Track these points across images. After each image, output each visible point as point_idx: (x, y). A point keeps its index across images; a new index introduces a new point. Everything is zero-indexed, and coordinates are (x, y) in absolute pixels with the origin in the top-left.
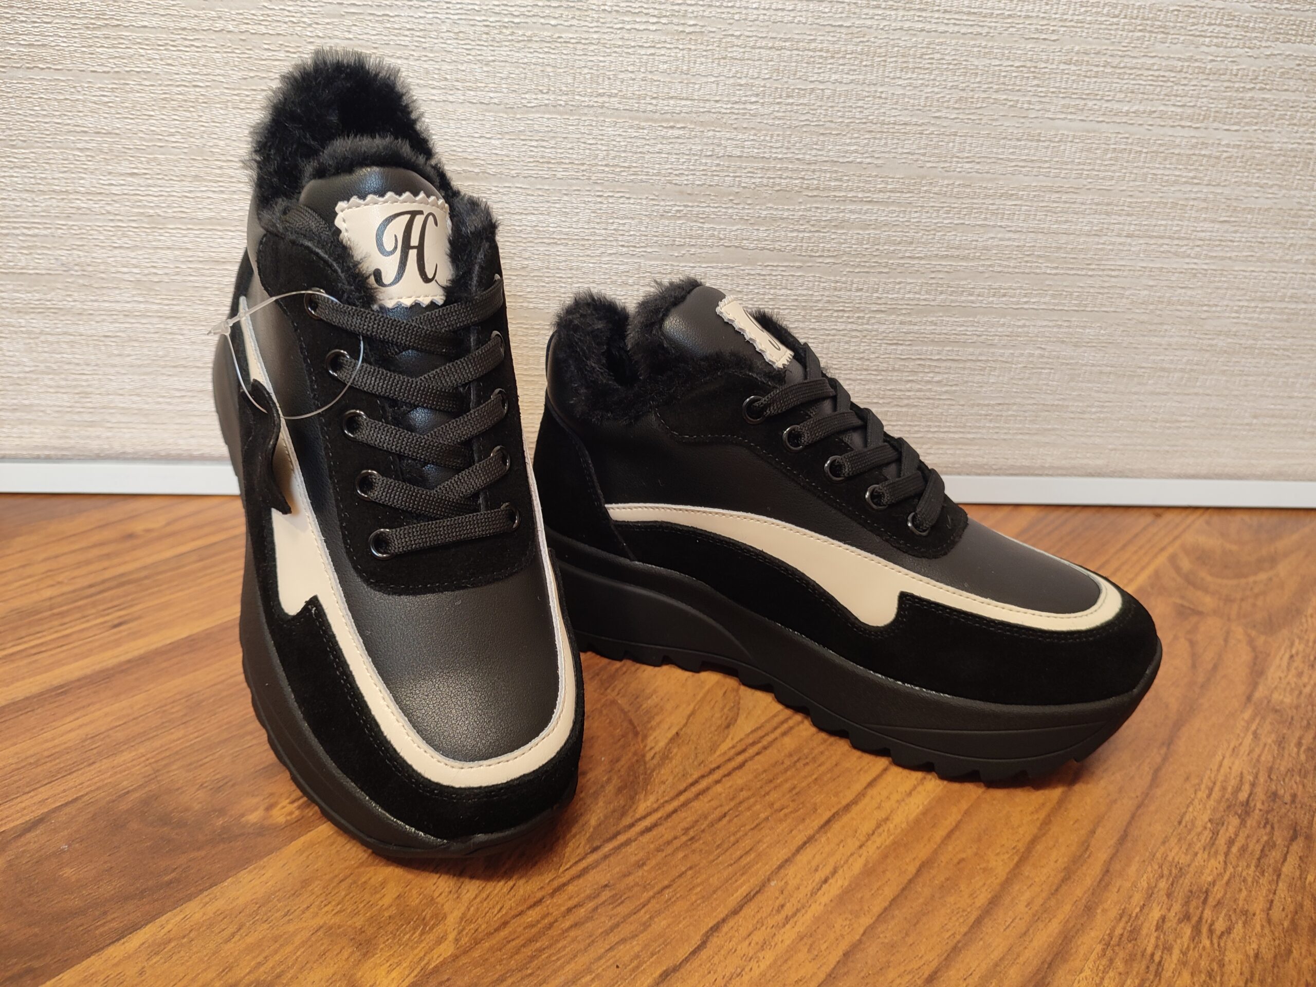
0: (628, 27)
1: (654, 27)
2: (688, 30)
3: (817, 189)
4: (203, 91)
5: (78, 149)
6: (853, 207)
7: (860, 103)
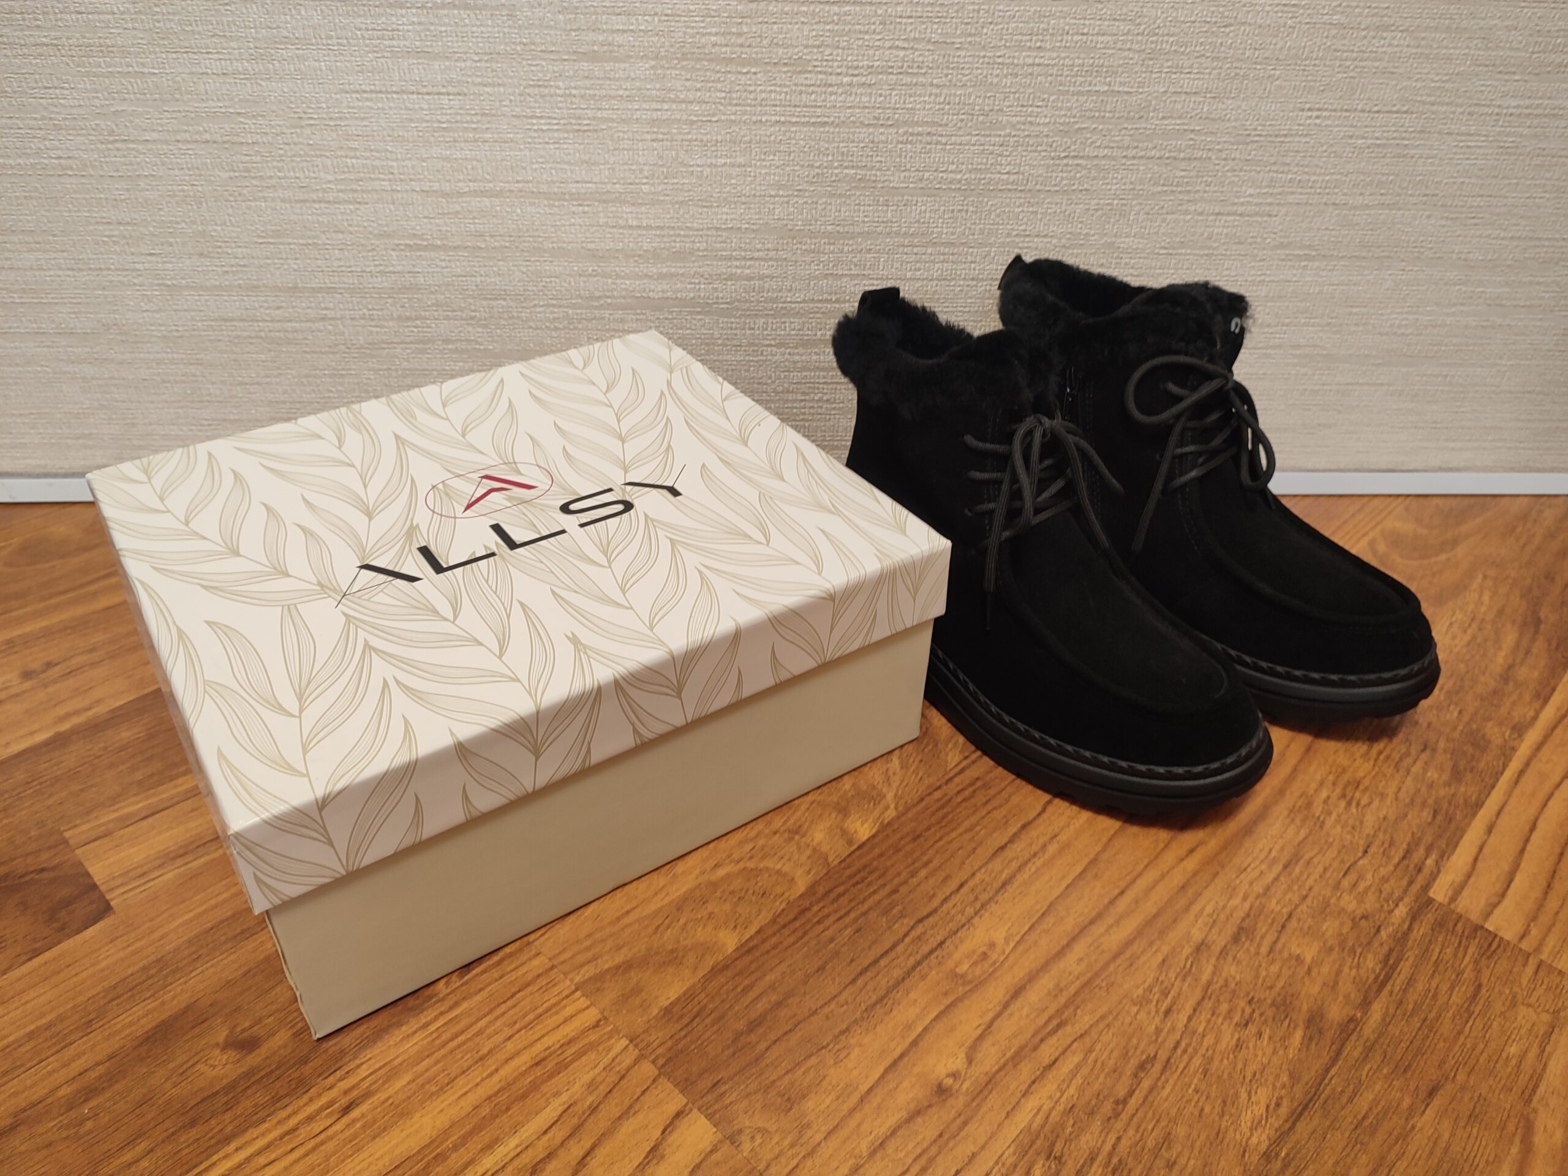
0: (536, 127)
1: (556, 127)
2: (586, 128)
3: (706, 250)
4: (200, 189)
5: (106, 236)
6: (738, 263)
7: (733, 181)
